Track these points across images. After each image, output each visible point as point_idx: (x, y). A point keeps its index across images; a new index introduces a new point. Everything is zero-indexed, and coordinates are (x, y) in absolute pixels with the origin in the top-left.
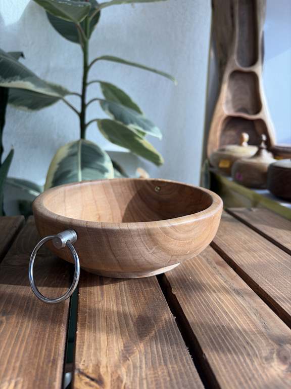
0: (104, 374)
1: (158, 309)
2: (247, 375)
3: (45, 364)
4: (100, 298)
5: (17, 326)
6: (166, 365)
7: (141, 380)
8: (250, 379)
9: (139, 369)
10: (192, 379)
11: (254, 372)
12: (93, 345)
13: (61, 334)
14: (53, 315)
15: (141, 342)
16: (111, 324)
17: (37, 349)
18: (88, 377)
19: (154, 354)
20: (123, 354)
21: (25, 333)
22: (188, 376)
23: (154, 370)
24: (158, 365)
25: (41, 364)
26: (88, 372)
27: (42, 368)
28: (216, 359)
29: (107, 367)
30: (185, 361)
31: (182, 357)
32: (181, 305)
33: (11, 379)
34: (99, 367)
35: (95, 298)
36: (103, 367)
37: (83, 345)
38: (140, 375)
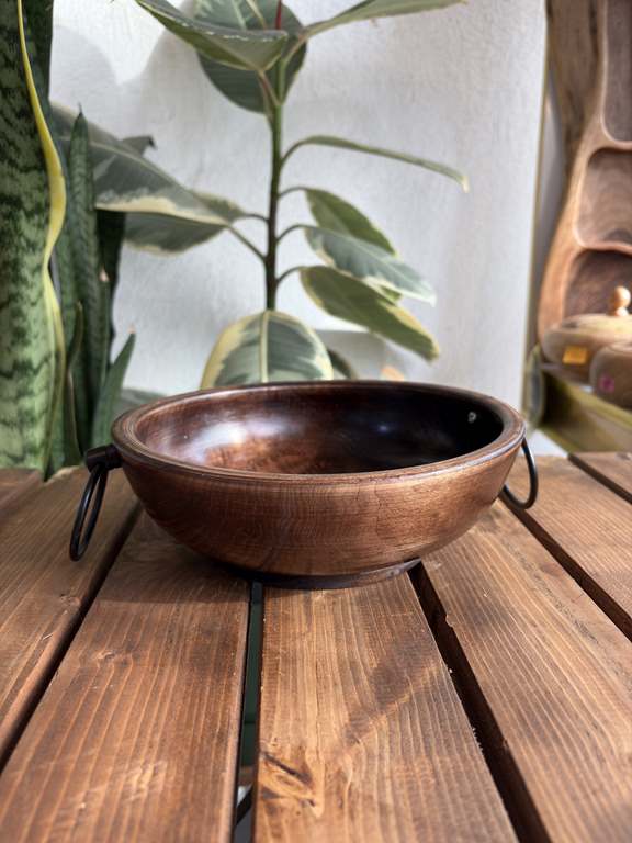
0: (312, 765)
1: (417, 653)
2: (590, 785)
3: (206, 739)
4: (305, 628)
5: (153, 672)
6: (429, 756)
7: (382, 779)
8: (594, 793)
9: (377, 759)
10: (480, 785)
11: (604, 780)
12: (291, 711)
13: (233, 689)
14: (217, 656)
15: (382, 713)
16: (326, 678)
17: (190, 713)
18: (283, 767)
19: (407, 734)
20: (348, 731)
21: (168, 683)
22: (471, 779)
23: (405, 764)
24: (413, 755)
25: (199, 740)
26: (283, 759)
27: (201, 747)
28: (528, 751)
29: (318, 752)
30: (467, 752)
31: (462, 744)
32: (463, 647)
33: (146, 763)
34: (303, 752)
35: (295, 629)
36: (311, 752)
37: (274, 712)
38: (380, 770)
